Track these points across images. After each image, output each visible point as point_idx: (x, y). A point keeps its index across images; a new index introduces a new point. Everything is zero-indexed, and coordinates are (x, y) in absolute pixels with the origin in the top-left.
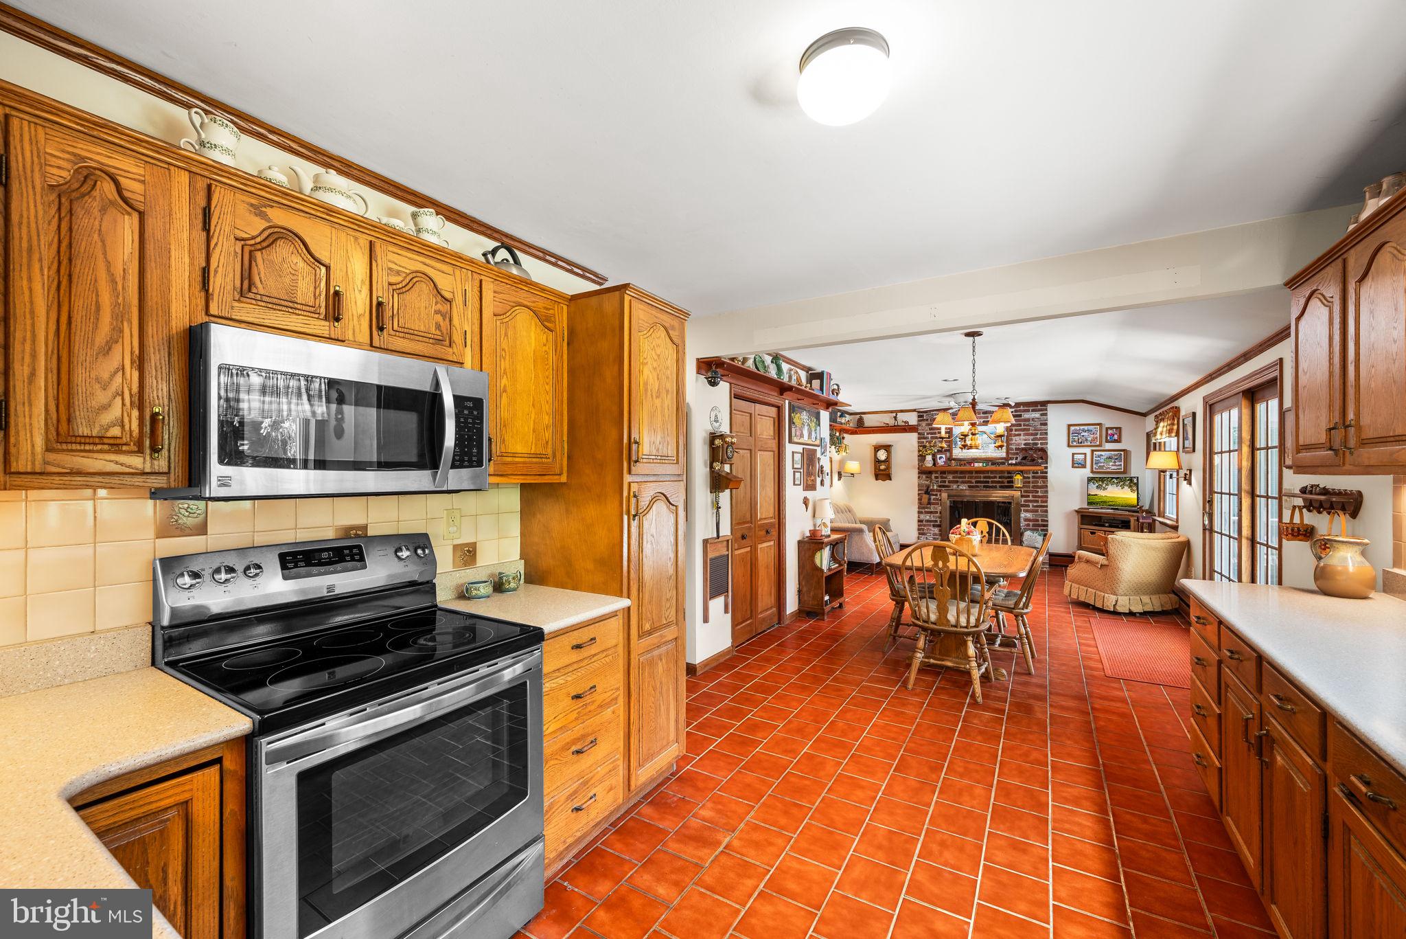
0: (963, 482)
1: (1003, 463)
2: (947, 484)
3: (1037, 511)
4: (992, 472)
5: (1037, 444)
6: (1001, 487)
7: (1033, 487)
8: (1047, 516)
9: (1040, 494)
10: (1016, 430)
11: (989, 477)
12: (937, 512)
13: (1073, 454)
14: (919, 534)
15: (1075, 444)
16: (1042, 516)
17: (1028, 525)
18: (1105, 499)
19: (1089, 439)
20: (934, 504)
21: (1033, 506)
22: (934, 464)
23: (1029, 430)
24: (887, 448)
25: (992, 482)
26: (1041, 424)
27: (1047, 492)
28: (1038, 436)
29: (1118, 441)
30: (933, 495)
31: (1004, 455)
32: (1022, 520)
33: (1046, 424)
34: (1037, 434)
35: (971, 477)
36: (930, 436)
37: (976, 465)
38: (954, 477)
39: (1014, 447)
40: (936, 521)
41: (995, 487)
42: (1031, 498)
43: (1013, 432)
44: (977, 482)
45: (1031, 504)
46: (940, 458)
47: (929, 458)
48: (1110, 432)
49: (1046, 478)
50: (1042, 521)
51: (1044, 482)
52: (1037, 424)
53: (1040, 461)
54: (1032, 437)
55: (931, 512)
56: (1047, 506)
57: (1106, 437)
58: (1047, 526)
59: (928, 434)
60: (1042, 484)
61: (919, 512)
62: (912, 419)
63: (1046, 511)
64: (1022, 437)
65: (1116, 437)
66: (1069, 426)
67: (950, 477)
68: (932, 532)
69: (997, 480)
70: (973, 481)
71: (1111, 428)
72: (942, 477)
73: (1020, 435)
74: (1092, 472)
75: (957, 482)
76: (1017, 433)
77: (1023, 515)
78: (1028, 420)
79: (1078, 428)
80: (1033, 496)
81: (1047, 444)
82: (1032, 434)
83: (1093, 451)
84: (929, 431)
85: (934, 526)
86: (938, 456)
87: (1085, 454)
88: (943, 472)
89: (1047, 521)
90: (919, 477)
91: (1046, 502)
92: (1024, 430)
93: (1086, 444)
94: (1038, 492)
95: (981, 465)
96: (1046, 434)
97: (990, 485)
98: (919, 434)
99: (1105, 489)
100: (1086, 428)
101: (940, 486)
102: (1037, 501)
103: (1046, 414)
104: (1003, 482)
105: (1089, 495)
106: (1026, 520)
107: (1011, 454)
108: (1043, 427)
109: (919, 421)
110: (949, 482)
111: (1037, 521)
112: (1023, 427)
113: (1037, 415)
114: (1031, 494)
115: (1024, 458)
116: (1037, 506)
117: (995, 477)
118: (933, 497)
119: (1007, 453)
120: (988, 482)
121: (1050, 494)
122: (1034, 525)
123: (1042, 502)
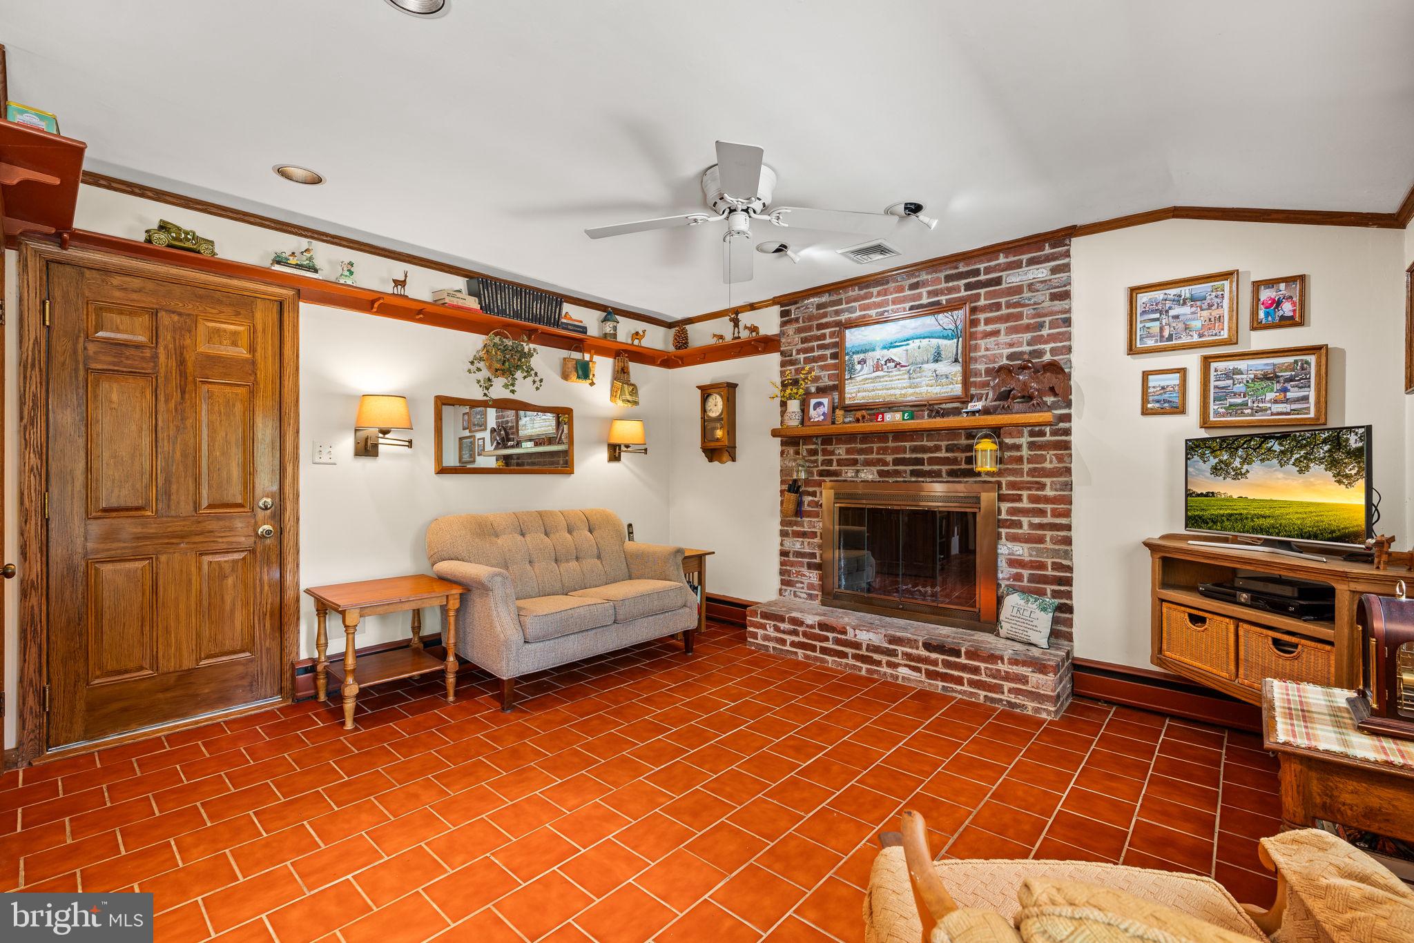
0: (868, 463)
1: (957, 412)
2: (834, 467)
3: (1041, 540)
4: (931, 433)
5: (1040, 354)
6: (951, 473)
7: (1032, 472)
8: (1068, 555)
9: (1049, 492)
10: (988, 321)
11: (924, 450)
12: (814, 535)
13: (1146, 375)
14: (783, 582)
15: (1150, 343)
16: (1056, 553)
17: (1018, 577)
18: (1240, 508)
19: (1197, 324)
20: (809, 514)
21: (1031, 525)
22: (802, 423)
23: (1019, 316)
24: (729, 390)
25: (932, 461)
26: (1054, 297)
27: (1068, 486)
28: (1045, 332)
29: (1295, 321)
30: (809, 494)
31: (957, 389)
32: (1002, 563)
33: (1066, 295)
34: (1040, 326)
35: (884, 450)
36: (802, 356)
37: (888, 417)
38: (848, 452)
39: (981, 367)
40: (813, 555)
41: (938, 474)
42: (1025, 504)
43: (982, 327)
44: (897, 462)
45: (1025, 521)
46: (819, 404)
47: (794, 406)
48: (1266, 294)
49: (1066, 446)
50: (1057, 567)
51: (1060, 459)
52: (1042, 296)
53: (1050, 400)
54: (1028, 336)
55: (803, 535)
56: (1068, 528)
57: (1254, 313)
58: (1068, 582)
59: (798, 352)
60: (1055, 464)
61: (784, 534)
62: (769, 322)
63: (1068, 541)
64: (1003, 338)
65: (1287, 309)
66: (1134, 291)
67: (841, 451)
68: (806, 581)
69: (943, 454)
70: (889, 458)
71: (1271, 283)
72: (825, 452)
73: (996, 333)
74: (1205, 424)
75: (855, 462)
76: (989, 328)
77: (1006, 549)
78: (1018, 290)
79: (1159, 295)
80: (1033, 499)
81: (1069, 350)
82: (1028, 328)
83: (1207, 361)
84: (800, 346)
85: (810, 566)
86: (813, 401)
87: (1183, 372)
88: (827, 439)
89: (1070, 569)
90: (782, 453)
91: (1067, 514)
92: (1007, 318)
93: (1185, 340)
94: (1042, 487)
95: (898, 416)
96: (1068, 322)
97: (926, 468)
98: (783, 354)
99: (1239, 475)
100: (1185, 291)
101: (821, 474)
102: (1042, 513)
103: (1066, 268)
104: (955, 461)
105: (1189, 494)
106: (1013, 563)
107: (975, 384)
108: (1059, 305)
109: (783, 324)
110: (840, 462)
111: (1042, 566)
112: (1004, 311)
113: (1041, 272)
114: (1025, 494)
115: (1004, 396)
116: (1041, 526)
117: (938, 448)
118: (807, 499)
119: (966, 384)
120: (920, 462)
121: (1078, 494)
122: (1032, 579)
123: (1056, 514)
